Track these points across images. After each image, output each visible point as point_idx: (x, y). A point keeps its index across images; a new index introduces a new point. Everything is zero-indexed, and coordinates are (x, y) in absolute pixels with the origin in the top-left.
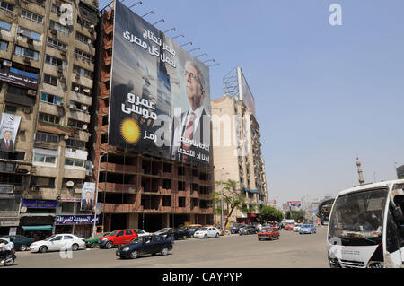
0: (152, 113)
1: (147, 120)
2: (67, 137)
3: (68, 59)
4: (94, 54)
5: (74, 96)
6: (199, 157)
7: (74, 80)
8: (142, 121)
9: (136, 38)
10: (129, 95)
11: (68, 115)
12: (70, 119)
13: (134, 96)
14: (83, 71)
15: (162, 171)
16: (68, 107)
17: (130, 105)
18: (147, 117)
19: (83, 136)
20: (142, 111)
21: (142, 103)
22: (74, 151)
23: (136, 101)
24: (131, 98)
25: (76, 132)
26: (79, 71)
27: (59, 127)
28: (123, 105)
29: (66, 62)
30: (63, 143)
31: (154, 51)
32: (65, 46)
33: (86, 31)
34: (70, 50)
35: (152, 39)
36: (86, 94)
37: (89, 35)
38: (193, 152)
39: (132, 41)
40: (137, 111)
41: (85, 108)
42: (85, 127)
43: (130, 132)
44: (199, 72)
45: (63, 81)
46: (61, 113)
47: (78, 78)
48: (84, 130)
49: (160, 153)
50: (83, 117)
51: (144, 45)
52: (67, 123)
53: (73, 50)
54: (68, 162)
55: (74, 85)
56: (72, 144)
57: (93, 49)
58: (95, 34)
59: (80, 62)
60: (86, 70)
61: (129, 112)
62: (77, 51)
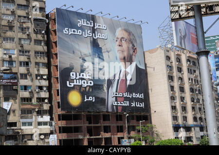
0: (89, 82)
1: (85, 88)
2: (37, 110)
3: (32, 60)
4: (46, 51)
5: (37, 83)
6: (133, 105)
7: (36, 73)
8: (83, 89)
9: (72, 30)
10: (71, 73)
11: (36, 96)
12: (37, 98)
13: (74, 73)
14: (41, 65)
15: (102, 121)
16: (35, 90)
17: (72, 81)
18: (85, 85)
19: (46, 107)
20: (81, 83)
21: (81, 76)
22: (42, 117)
23: (76, 77)
24: (73, 75)
25: (41, 105)
26: (39, 66)
27: (32, 104)
28: (68, 82)
29: (31, 62)
30: (35, 114)
31: (88, 33)
32: (29, 52)
33: (40, 37)
34: (32, 54)
35: (85, 24)
36: (44, 79)
37: (42, 39)
38: (128, 102)
39: (70, 34)
40: (78, 84)
41: (45, 89)
42: (46, 101)
43: (75, 99)
44: (129, 33)
45: (31, 75)
46: (32, 96)
47: (38, 70)
48: (46, 103)
49: (98, 109)
50: (44, 94)
51: (79, 32)
52: (36, 101)
53: (34, 53)
54: (40, 124)
55: (37, 76)
56: (40, 113)
57: (46, 48)
58: (46, 36)
59: (38, 60)
60: (43, 63)
61: (72, 86)
62: (36, 52)
